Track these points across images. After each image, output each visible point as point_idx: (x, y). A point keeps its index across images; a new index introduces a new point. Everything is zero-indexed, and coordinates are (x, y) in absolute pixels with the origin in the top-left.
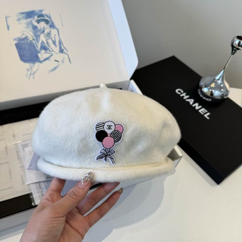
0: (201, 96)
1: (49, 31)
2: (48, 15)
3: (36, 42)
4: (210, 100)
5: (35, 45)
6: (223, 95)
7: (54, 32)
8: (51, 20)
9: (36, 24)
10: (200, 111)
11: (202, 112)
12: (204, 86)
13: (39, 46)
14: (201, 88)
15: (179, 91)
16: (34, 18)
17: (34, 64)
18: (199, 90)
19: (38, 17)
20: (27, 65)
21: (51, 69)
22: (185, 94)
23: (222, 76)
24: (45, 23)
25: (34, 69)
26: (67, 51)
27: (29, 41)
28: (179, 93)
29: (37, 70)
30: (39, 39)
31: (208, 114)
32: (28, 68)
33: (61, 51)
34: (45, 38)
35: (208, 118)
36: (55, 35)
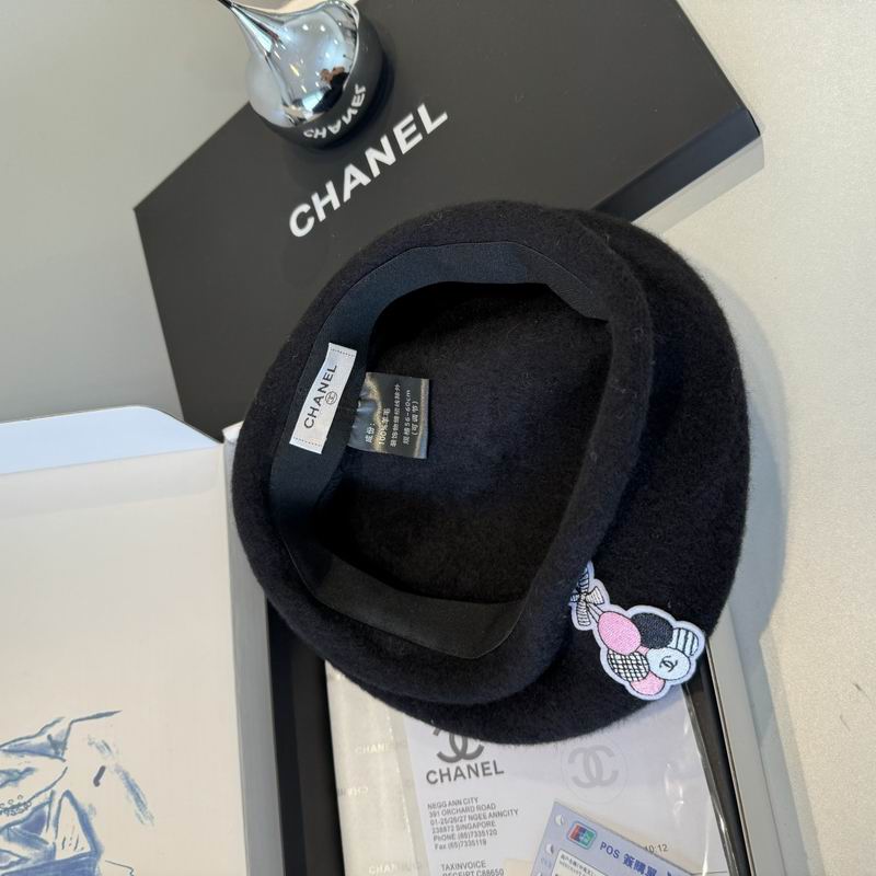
3: (3, 865)
6: (344, 29)
15: (302, 222)
21: (133, 806)
26: (56, 722)
28: (311, 222)
33: (56, 748)
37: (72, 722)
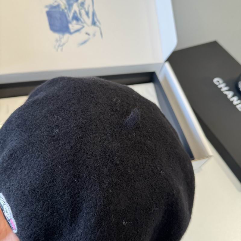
3: (68, 12)
13: (71, 15)
18: (239, 83)
20: (56, 36)
27: (61, 10)
28: (217, 83)
36: (89, 6)
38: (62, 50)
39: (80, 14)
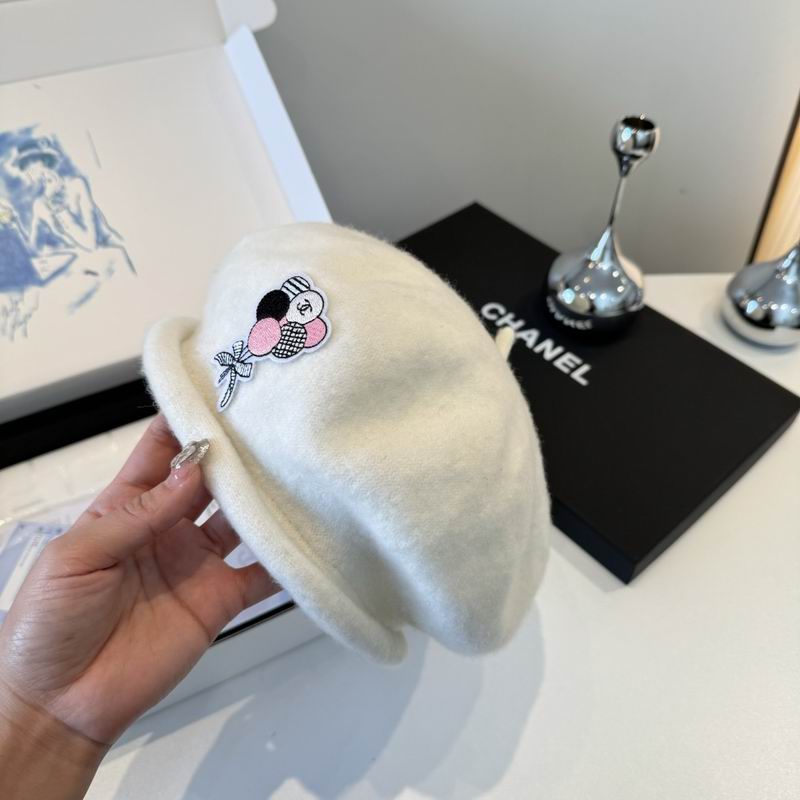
0: (559, 316)
1: (58, 188)
2: (51, 139)
3: (22, 227)
4: (588, 325)
5: (21, 236)
6: (624, 302)
7: (73, 187)
8: (62, 154)
9: (15, 172)
10: (558, 364)
11: (565, 365)
12: (562, 285)
13: (33, 235)
14: (554, 293)
15: (493, 311)
16: (9, 156)
17: (22, 291)
18: (549, 300)
19: (21, 150)
21: (75, 298)
22: (511, 316)
23: (609, 246)
24: (45, 165)
25: (24, 308)
26: (119, 237)
27: (1, 227)
28: (493, 317)
29: (35, 309)
30: (28, 215)
31: (585, 368)
32: (5, 309)
33: (102, 241)
34: (49, 208)
35: (583, 382)
36: (78, 197)
37: (122, 248)
38: (25, 334)
39: (57, 224)
